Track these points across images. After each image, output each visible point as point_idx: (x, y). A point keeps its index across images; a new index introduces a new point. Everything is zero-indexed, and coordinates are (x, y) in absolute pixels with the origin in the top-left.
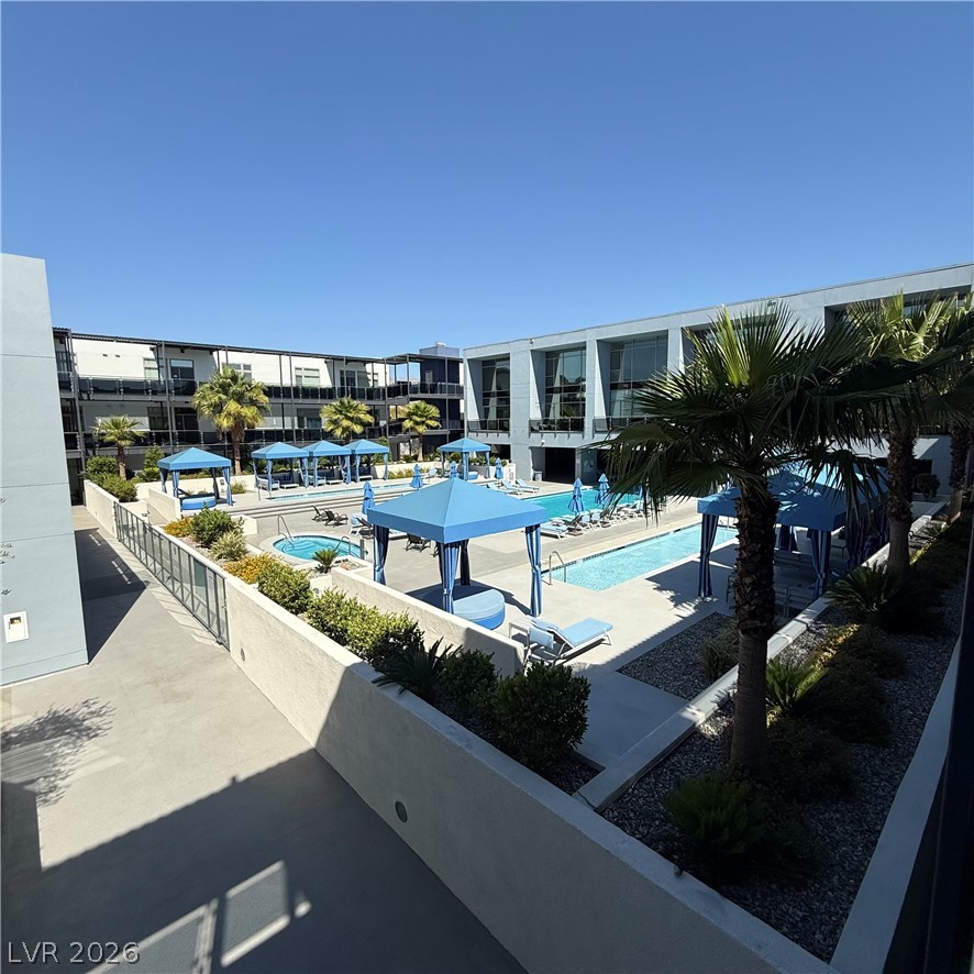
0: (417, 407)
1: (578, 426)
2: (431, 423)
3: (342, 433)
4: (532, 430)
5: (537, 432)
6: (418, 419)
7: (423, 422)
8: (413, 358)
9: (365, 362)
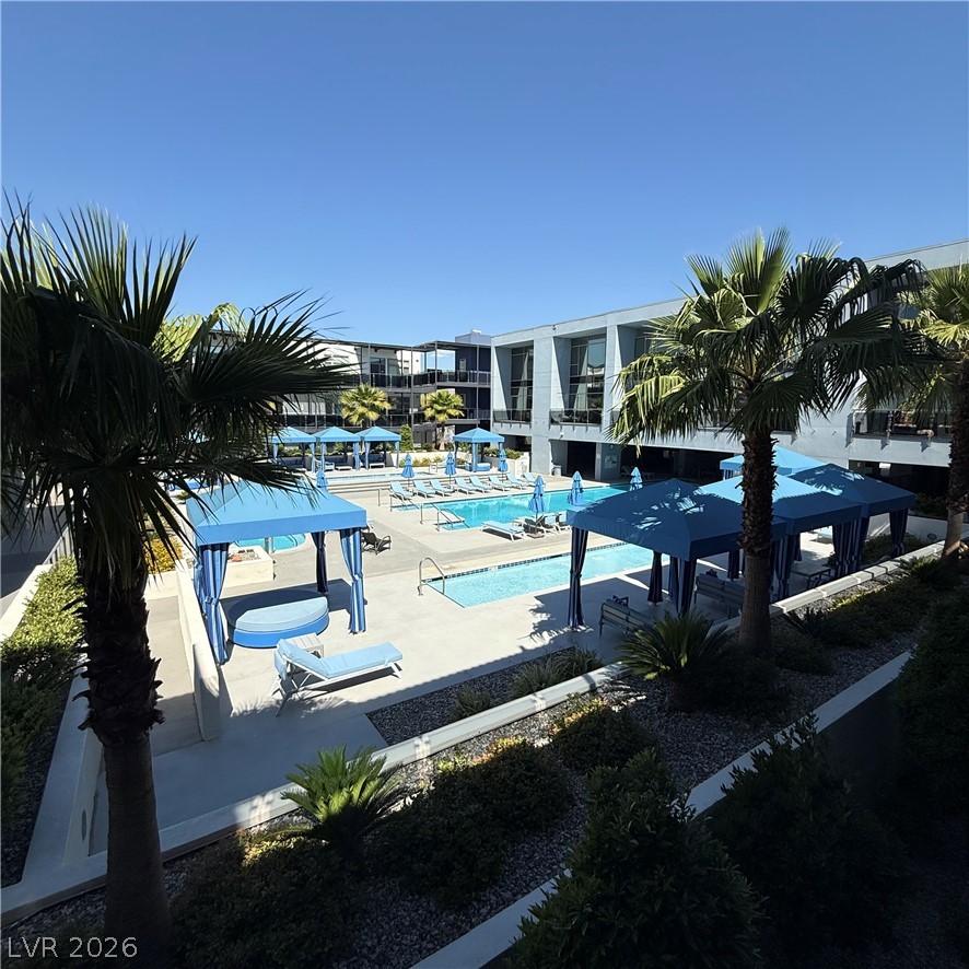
0: (440, 395)
1: (595, 419)
2: (452, 412)
3: (359, 420)
4: (552, 421)
5: (557, 423)
6: (440, 408)
7: (444, 412)
8: (442, 346)
9: (395, 349)
